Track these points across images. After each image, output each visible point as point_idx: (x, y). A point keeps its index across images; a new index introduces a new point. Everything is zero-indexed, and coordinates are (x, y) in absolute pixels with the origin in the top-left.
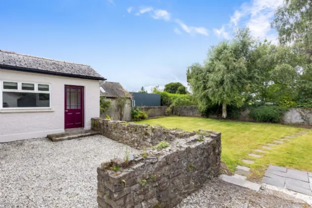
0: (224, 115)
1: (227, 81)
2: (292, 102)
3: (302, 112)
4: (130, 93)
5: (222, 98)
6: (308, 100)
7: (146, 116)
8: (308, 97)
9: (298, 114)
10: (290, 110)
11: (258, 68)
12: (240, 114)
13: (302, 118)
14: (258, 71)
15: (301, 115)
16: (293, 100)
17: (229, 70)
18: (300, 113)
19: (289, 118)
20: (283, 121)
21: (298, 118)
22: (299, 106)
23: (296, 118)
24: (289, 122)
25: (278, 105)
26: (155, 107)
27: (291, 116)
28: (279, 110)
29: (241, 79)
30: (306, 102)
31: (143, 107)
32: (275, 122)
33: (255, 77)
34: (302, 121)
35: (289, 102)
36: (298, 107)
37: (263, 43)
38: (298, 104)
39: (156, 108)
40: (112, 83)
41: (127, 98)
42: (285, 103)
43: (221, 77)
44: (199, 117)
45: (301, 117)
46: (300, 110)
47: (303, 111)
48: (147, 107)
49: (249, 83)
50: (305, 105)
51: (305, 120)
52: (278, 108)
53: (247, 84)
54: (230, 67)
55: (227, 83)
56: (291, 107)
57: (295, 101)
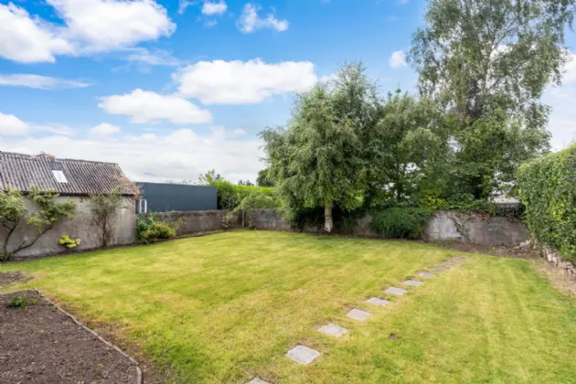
0: (328, 226)
1: (321, 160)
2: (440, 201)
3: (457, 219)
4: (137, 184)
5: (316, 193)
6: (465, 197)
7: (172, 232)
8: (465, 191)
9: (449, 222)
10: (438, 215)
11: (381, 137)
12: (356, 224)
13: (458, 231)
14: (381, 142)
15: (456, 224)
16: (440, 197)
17: (324, 140)
18: (454, 220)
19: (436, 230)
20: (427, 236)
21: (451, 230)
22: (452, 207)
23: (448, 230)
24: (436, 237)
25: (417, 206)
26: (201, 212)
27: (439, 227)
28: (420, 214)
29: (350, 157)
30: (462, 200)
31: (168, 213)
32: (413, 239)
33: (374, 154)
34: (458, 235)
35: (434, 201)
36: (450, 209)
37: (394, 94)
38: (451, 204)
39: (201, 215)
40: (96, 163)
41: (126, 195)
42: (429, 201)
43: (311, 153)
44: (286, 230)
45: (455, 229)
46: (454, 214)
47: (459, 217)
48: (180, 212)
49: (366, 165)
50: (460, 205)
51: (462, 234)
52: (417, 211)
53: (360, 166)
54: (328, 133)
55: (321, 165)
56: (438, 209)
57: (445, 198)
